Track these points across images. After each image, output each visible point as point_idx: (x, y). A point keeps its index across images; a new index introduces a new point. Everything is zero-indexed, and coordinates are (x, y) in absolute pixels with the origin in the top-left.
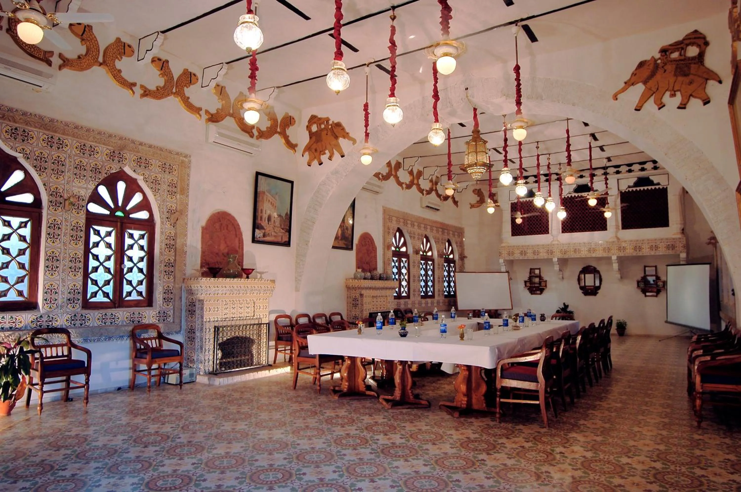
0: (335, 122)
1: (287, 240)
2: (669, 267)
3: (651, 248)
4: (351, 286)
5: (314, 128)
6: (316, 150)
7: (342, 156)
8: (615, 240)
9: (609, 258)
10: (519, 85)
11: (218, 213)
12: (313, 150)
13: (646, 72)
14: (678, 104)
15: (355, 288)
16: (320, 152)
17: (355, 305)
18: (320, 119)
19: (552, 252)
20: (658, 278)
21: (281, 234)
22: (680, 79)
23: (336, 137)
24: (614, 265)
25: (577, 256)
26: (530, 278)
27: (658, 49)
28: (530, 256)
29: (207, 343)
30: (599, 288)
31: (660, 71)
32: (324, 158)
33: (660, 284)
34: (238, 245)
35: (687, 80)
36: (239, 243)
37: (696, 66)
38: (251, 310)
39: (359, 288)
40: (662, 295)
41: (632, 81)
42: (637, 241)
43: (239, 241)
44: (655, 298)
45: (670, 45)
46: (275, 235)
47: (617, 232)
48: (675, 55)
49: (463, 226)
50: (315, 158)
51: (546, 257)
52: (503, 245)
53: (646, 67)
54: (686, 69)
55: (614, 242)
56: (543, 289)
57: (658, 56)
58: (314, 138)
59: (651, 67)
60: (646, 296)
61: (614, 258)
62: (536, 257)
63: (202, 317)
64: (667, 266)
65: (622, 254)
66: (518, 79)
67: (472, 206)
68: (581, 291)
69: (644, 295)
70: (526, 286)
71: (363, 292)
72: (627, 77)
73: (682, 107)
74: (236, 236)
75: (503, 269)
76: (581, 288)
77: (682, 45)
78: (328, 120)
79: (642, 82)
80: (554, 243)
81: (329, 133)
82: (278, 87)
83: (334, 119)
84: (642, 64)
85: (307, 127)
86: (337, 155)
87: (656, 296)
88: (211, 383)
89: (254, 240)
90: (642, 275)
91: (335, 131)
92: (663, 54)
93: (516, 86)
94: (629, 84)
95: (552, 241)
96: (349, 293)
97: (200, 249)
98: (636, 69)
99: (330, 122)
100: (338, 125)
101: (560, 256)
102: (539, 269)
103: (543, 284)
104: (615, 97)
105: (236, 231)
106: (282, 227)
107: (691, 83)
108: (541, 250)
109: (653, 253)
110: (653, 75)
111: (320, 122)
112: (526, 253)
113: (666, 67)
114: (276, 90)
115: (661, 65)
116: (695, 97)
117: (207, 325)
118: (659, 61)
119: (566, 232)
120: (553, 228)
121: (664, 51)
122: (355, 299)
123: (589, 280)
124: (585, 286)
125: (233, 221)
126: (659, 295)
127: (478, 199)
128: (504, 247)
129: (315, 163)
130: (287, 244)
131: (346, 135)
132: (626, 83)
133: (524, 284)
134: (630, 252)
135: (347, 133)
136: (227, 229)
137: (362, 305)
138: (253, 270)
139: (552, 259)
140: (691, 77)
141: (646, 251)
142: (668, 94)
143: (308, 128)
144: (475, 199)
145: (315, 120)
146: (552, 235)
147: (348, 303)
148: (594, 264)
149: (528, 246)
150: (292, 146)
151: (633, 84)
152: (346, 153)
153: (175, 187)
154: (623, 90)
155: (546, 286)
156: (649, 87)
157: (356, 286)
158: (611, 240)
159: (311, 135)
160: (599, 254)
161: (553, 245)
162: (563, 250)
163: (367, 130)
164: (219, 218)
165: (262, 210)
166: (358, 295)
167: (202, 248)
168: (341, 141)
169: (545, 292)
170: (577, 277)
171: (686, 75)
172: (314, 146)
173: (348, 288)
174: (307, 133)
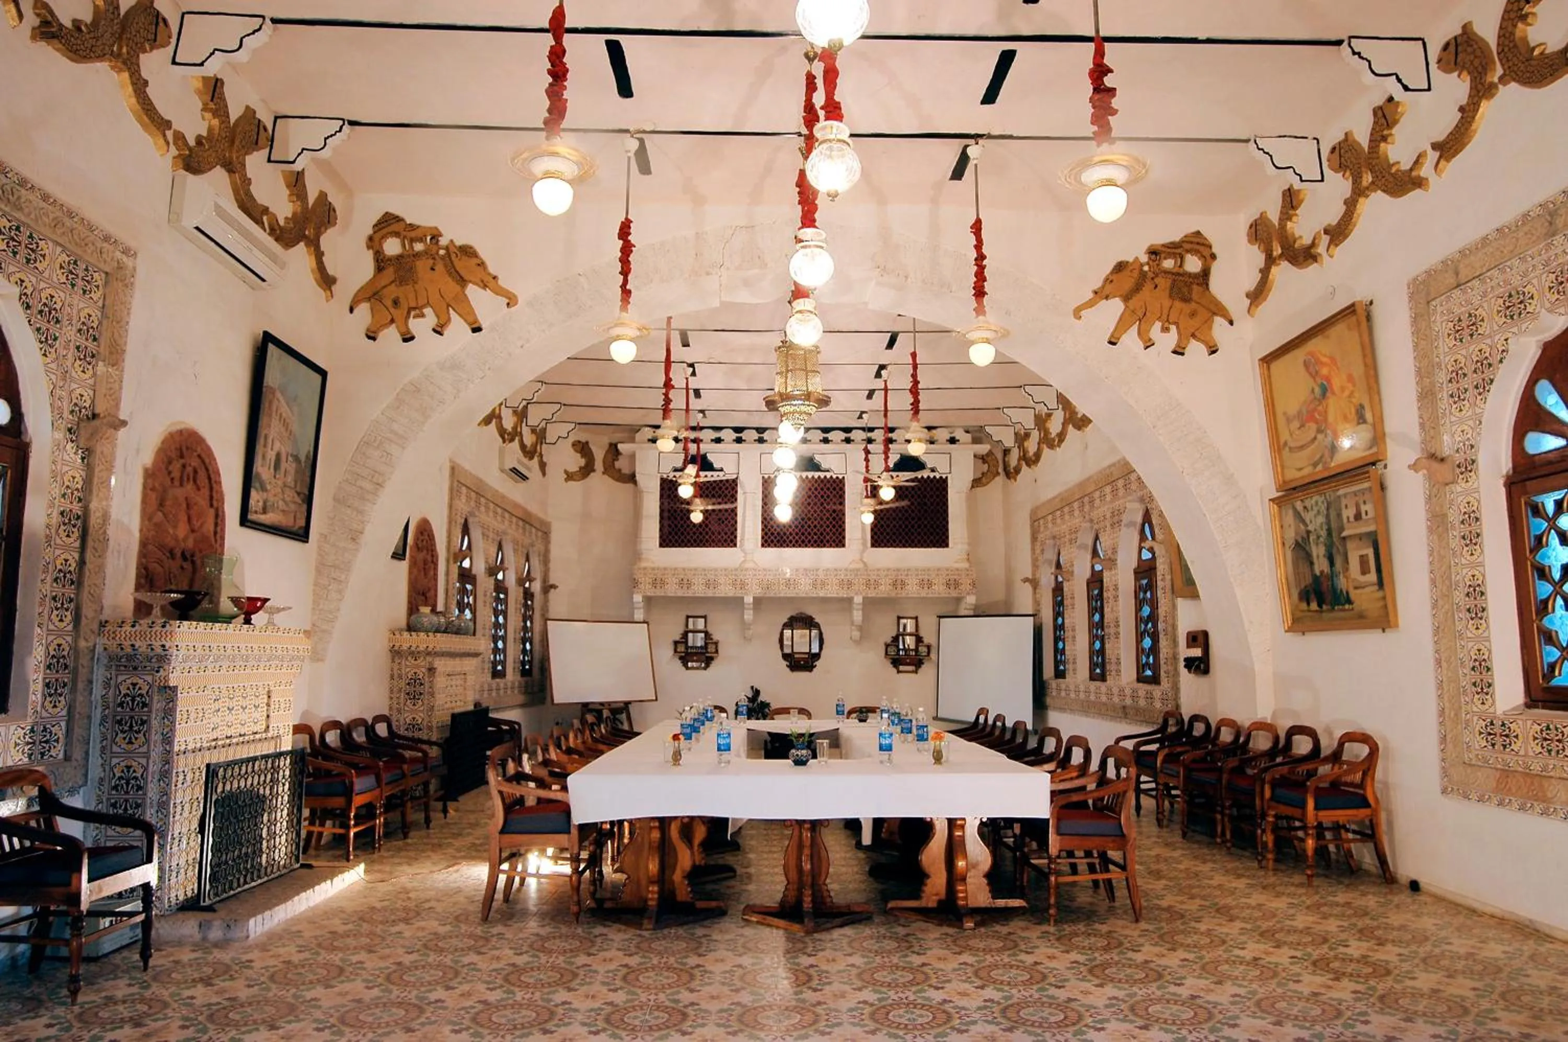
0: (458, 243)
1: (302, 523)
2: (942, 620)
3: (922, 584)
4: (405, 648)
5: (392, 247)
6: (396, 303)
7: (476, 330)
8: (861, 566)
9: (850, 600)
10: (981, 257)
11: (181, 432)
12: (389, 303)
13: (1127, 281)
14: (1172, 346)
15: (414, 654)
16: (410, 309)
17: (414, 697)
18: (412, 227)
19: (743, 585)
20: (919, 640)
21: (293, 507)
22: (1178, 304)
23: (462, 282)
24: (855, 613)
25: (791, 593)
26: (685, 635)
27: (1145, 247)
28: (699, 590)
29: (177, 817)
30: (817, 656)
31: (1148, 286)
32: (421, 326)
33: (923, 650)
34: (212, 528)
35: (1188, 308)
36: (216, 525)
37: (1201, 289)
38: (260, 715)
39: (429, 654)
40: (927, 669)
41: (1106, 291)
42: (898, 570)
43: (217, 516)
44: (913, 675)
45: (1163, 245)
46: (285, 508)
47: (863, 551)
48: (1168, 264)
49: (549, 520)
50: (392, 321)
51: (731, 594)
52: (643, 564)
53: (1126, 273)
54: (1185, 290)
55: (858, 570)
56: (712, 659)
57: (1144, 258)
58: (389, 273)
59: (1136, 274)
60: (899, 672)
61: (858, 599)
62: (710, 594)
63: (168, 740)
64: (940, 617)
65: (872, 594)
66: (979, 246)
67: (570, 477)
68: (785, 663)
69: (895, 670)
70: (676, 651)
71: (439, 663)
72: (1098, 284)
73: (1178, 352)
74: (212, 506)
75: (639, 615)
76: (786, 657)
77: (1179, 251)
78: (436, 236)
79: (1120, 296)
80: (747, 565)
81: (440, 267)
82: (352, 123)
83: (454, 234)
84: (1120, 267)
85: (371, 239)
86: (458, 326)
87: (916, 672)
88: (229, 936)
89: (245, 521)
90: (894, 634)
91: (458, 264)
92: (1153, 257)
93: (976, 260)
94: (1100, 294)
95: (744, 562)
96: (396, 667)
97: (137, 535)
98: (1112, 273)
99: (443, 241)
100: (467, 251)
101: (758, 592)
102: (705, 617)
103: (711, 648)
104: (1077, 313)
105: (211, 489)
106: (298, 489)
107: (1193, 314)
108: (722, 580)
109: (923, 594)
110: (1137, 288)
111: (413, 234)
112: (689, 585)
113: (1157, 280)
114: (346, 128)
115: (1150, 275)
116: (1199, 340)
117: (181, 764)
118: (1146, 268)
119: (769, 546)
120: (747, 536)
121: (1154, 253)
122: (415, 681)
123: (801, 641)
124: (793, 653)
125: (207, 461)
126: (920, 671)
127: (582, 462)
128: (645, 568)
129: (391, 334)
130: (302, 535)
131: (489, 282)
132: (1096, 293)
133: (672, 647)
134: (884, 590)
135: (495, 278)
136: (195, 481)
137: (432, 695)
138: (266, 600)
139: (742, 598)
140: (1193, 305)
141: (912, 589)
142: (1158, 325)
143: (373, 243)
144: (575, 462)
145: (395, 227)
146: (743, 551)
147: (391, 691)
148: (810, 611)
149: (696, 569)
150: (327, 281)
151: (1107, 298)
152: (484, 324)
153: (95, 339)
154: (1090, 304)
155: (717, 652)
156: (1132, 308)
157: (421, 648)
158: (852, 566)
159: (381, 262)
160: (832, 591)
161: (747, 570)
162: (765, 582)
163: (625, 282)
164: (181, 449)
165: (266, 437)
166: (422, 672)
167: (141, 531)
168: (473, 292)
169: (714, 665)
170: (778, 636)
171: (1186, 300)
172: (393, 291)
173: (396, 653)
174: (368, 258)
